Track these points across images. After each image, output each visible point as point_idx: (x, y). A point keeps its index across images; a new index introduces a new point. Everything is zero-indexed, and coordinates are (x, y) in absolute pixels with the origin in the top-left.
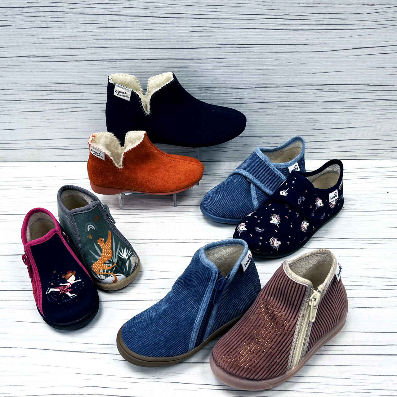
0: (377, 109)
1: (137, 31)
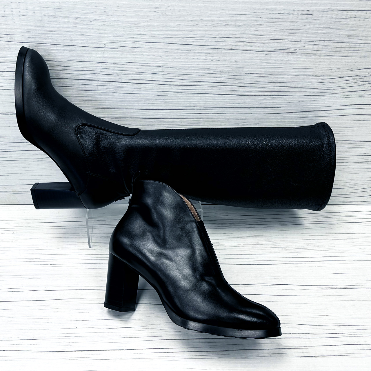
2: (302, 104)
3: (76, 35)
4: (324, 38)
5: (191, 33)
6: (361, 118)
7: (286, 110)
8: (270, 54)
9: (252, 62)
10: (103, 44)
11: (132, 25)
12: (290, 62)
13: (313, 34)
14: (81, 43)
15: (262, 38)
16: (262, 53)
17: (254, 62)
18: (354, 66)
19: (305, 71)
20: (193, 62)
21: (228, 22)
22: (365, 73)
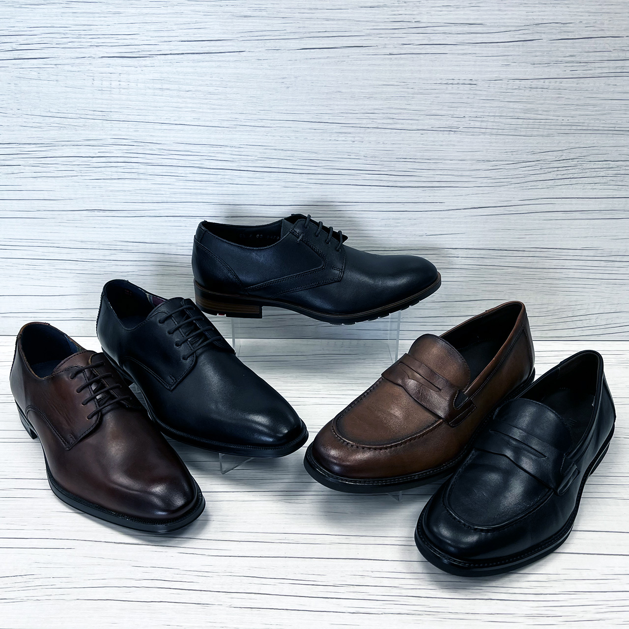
2: (472, 198)
3: (186, 111)
4: (493, 112)
5: (327, 108)
7: (452, 206)
8: (427, 133)
9: (403, 144)
10: (218, 122)
12: (453, 143)
13: (479, 108)
14: (192, 121)
16: (416, 133)
17: (407, 144)
18: (535, 148)
19: (472, 155)
20: (330, 144)
21: (373, 95)
22: (550, 157)
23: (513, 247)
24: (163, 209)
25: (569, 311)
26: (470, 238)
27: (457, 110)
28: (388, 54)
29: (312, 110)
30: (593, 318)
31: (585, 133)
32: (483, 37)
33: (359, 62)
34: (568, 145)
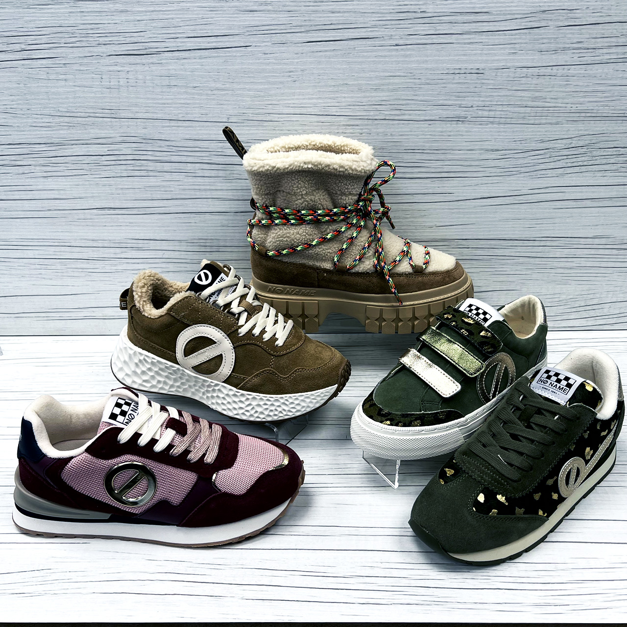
0: (519, 268)
1: (230, 181)
2: (482, 188)
3: (194, 107)
4: (500, 101)
5: (334, 101)
6: (561, 205)
7: (460, 196)
8: (435, 124)
9: (411, 135)
10: (226, 117)
11: (262, 94)
12: (461, 133)
13: (487, 97)
14: (199, 117)
15: (422, 103)
16: (424, 123)
17: (415, 135)
18: (544, 136)
19: (481, 145)
21: (380, 86)
22: (560, 144)
23: (523, 237)
24: (172, 206)
25: (581, 301)
26: (480, 228)
27: (465, 100)
28: (395, 45)
29: (320, 103)
30: (606, 307)
31: (594, 119)
32: (490, 26)
33: (365, 54)
34: (577, 133)
